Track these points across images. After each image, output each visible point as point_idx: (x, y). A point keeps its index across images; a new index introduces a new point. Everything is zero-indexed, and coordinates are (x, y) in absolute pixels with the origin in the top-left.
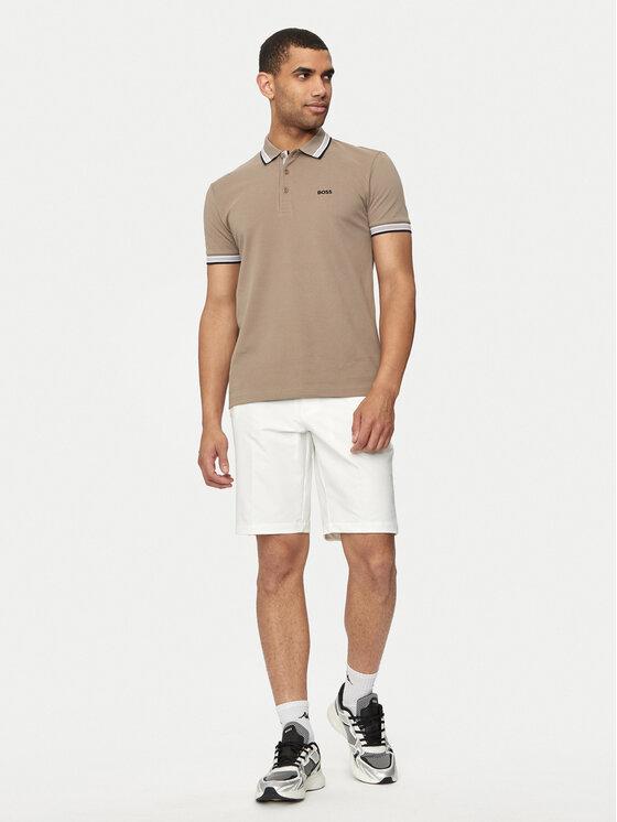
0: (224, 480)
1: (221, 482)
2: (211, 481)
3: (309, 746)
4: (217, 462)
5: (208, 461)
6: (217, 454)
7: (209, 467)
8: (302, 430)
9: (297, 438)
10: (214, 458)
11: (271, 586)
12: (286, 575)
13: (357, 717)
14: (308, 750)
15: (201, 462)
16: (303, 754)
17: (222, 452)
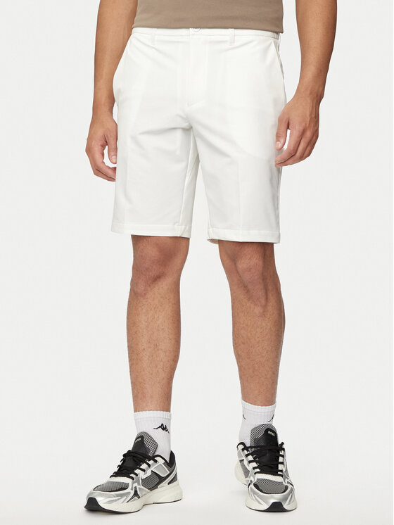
0: (110, 173)
1: (107, 174)
2: (99, 171)
3: (153, 458)
4: (106, 151)
5: (97, 149)
6: (106, 143)
7: (98, 156)
8: (185, 125)
9: (179, 134)
10: (103, 147)
11: (141, 288)
12: (157, 279)
13: (251, 447)
14: (151, 462)
15: (89, 150)
16: (144, 466)
17: (111, 141)
